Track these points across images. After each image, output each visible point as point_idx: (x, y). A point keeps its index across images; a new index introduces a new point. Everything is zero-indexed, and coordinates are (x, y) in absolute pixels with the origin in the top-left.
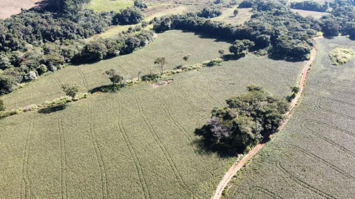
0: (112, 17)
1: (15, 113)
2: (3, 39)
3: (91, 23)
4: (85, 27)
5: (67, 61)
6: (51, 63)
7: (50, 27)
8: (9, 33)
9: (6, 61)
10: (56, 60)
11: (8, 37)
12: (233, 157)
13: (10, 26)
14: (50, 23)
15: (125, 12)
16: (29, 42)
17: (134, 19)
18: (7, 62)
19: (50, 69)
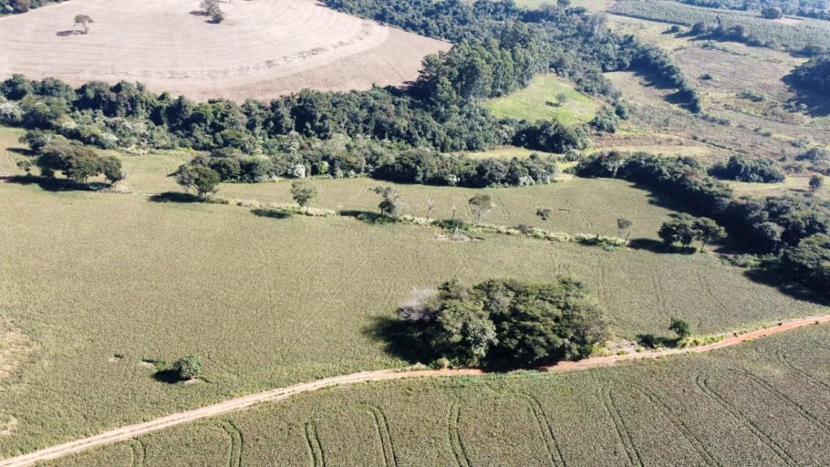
0: (518, 130)
1: (227, 203)
2: (316, 119)
3: (464, 129)
4: (451, 134)
5: (367, 170)
6: (337, 163)
7: (391, 120)
8: (328, 113)
9: (294, 147)
10: (348, 162)
11: (324, 118)
12: (402, 360)
13: (337, 103)
14: (397, 113)
15: (545, 126)
16: (350, 133)
17: (557, 143)
18: (294, 149)
19: (332, 171)
